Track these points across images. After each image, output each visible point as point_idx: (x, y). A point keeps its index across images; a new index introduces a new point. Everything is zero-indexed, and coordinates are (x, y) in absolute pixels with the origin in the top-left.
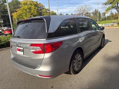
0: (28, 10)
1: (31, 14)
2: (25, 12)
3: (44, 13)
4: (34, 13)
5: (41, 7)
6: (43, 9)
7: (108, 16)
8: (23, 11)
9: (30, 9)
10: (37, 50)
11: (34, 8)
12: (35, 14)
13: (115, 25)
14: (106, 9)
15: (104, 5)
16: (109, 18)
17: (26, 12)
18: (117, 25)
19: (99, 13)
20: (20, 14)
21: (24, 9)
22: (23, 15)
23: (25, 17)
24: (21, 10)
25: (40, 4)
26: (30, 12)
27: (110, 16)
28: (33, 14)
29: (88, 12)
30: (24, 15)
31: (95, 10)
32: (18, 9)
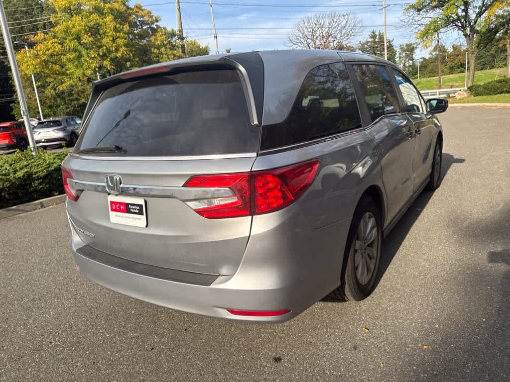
0: (86, 39)
1: (104, 56)
2: (72, 45)
3: (158, 48)
4: (117, 50)
5: (143, 23)
6: (154, 31)
7: (425, 59)
8: (61, 44)
9: (95, 31)
10: (216, 202)
11: (115, 29)
12: (119, 55)
13: (458, 97)
14: (422, 28)
15: (412, 12)
16: (429, 68)
17: (80, 48)
18: (466, 95)
19: (390, 47)
20: (52, 55)
21: (67, 31)
22: (64, 59)
23: (77, 66)
24: (54, 37)
25: (139, 7)
26: (99, 47)
27: (433, 60)
28: (112, 55)
29: (344, 43)
30: (70, 60)
31: (373, 36)
32: (40, 35)
